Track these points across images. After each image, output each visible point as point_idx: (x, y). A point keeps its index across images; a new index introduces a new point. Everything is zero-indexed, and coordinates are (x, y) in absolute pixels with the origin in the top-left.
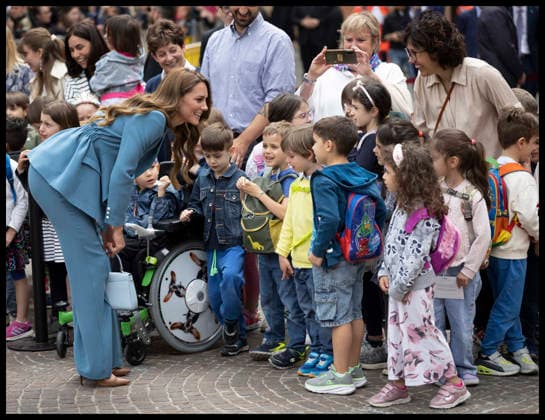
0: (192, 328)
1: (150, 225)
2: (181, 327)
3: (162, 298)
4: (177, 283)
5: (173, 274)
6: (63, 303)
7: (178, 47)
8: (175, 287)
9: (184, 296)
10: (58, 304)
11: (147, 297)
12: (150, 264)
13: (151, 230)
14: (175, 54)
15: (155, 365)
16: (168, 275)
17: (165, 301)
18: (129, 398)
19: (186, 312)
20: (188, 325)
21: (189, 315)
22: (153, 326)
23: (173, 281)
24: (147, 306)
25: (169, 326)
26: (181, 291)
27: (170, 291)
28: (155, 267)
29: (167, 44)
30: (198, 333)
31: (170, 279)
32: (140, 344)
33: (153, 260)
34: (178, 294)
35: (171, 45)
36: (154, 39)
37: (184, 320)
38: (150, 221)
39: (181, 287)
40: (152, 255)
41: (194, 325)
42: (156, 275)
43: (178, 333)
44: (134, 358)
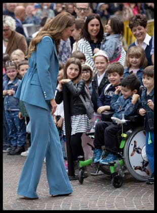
0: (145, 169)
1: (123, 118)
2: (140, 168)
3: (130, 154)
4: (137, 147)
5: (135, 142)
6: (81, 157)
7: (142, 28)
8: (136, 149)
9: (141, 153)
10: (79, 157)
11: (123, 154)
12: (124, 137)
13: (124, 121)
14: (141, 31)
15: (127, 188)
16: (132, 142)
17: (131, 155)
18: (114, 205)
19: (142, 161)
20: (143, 168)
21: (143, 163)
22: (125, 168)
23: (135, 146)
24: (122, 158)
25: (134, 168)
26: (140, 150)
27: (134, 151)
28: (126, 139)
29: (138, 26)
30: (148, 171)
31: (134, 145)
32: (120, 177)
33: (125, 135)
34: (138, 152)
35: (139, 26)
36: (131, 23)
37: (141, 165)
38: (123, 116)
39: (139, 148)
40: (124, 133)
41: (146, 168)
42: (127, 143)
43: (138, 172)
44: (117, 184)
